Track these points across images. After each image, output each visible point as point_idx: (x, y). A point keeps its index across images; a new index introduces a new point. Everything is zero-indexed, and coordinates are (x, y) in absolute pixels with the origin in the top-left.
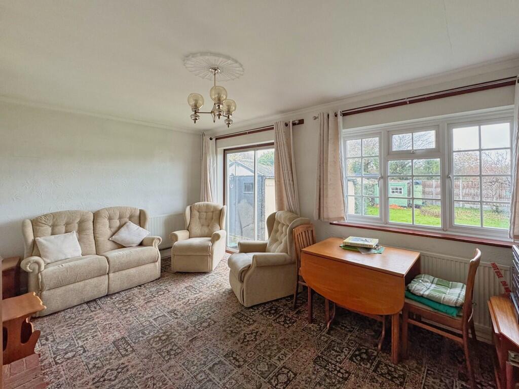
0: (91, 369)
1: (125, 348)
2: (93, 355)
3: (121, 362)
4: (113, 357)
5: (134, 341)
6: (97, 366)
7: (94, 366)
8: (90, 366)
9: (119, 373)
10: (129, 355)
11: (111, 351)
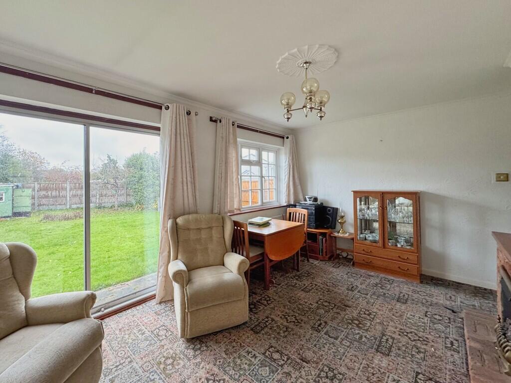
0: (422, 352)
1: (386, 342)
2: (412, 361)
3: (399, 337)
4: (400, 345)
5: (374, 341)
6: (417, 351)
7: (419, 352)
8: (422, 355)
9: (407, 333)
10: (389, 336)
11: (397, 351)
